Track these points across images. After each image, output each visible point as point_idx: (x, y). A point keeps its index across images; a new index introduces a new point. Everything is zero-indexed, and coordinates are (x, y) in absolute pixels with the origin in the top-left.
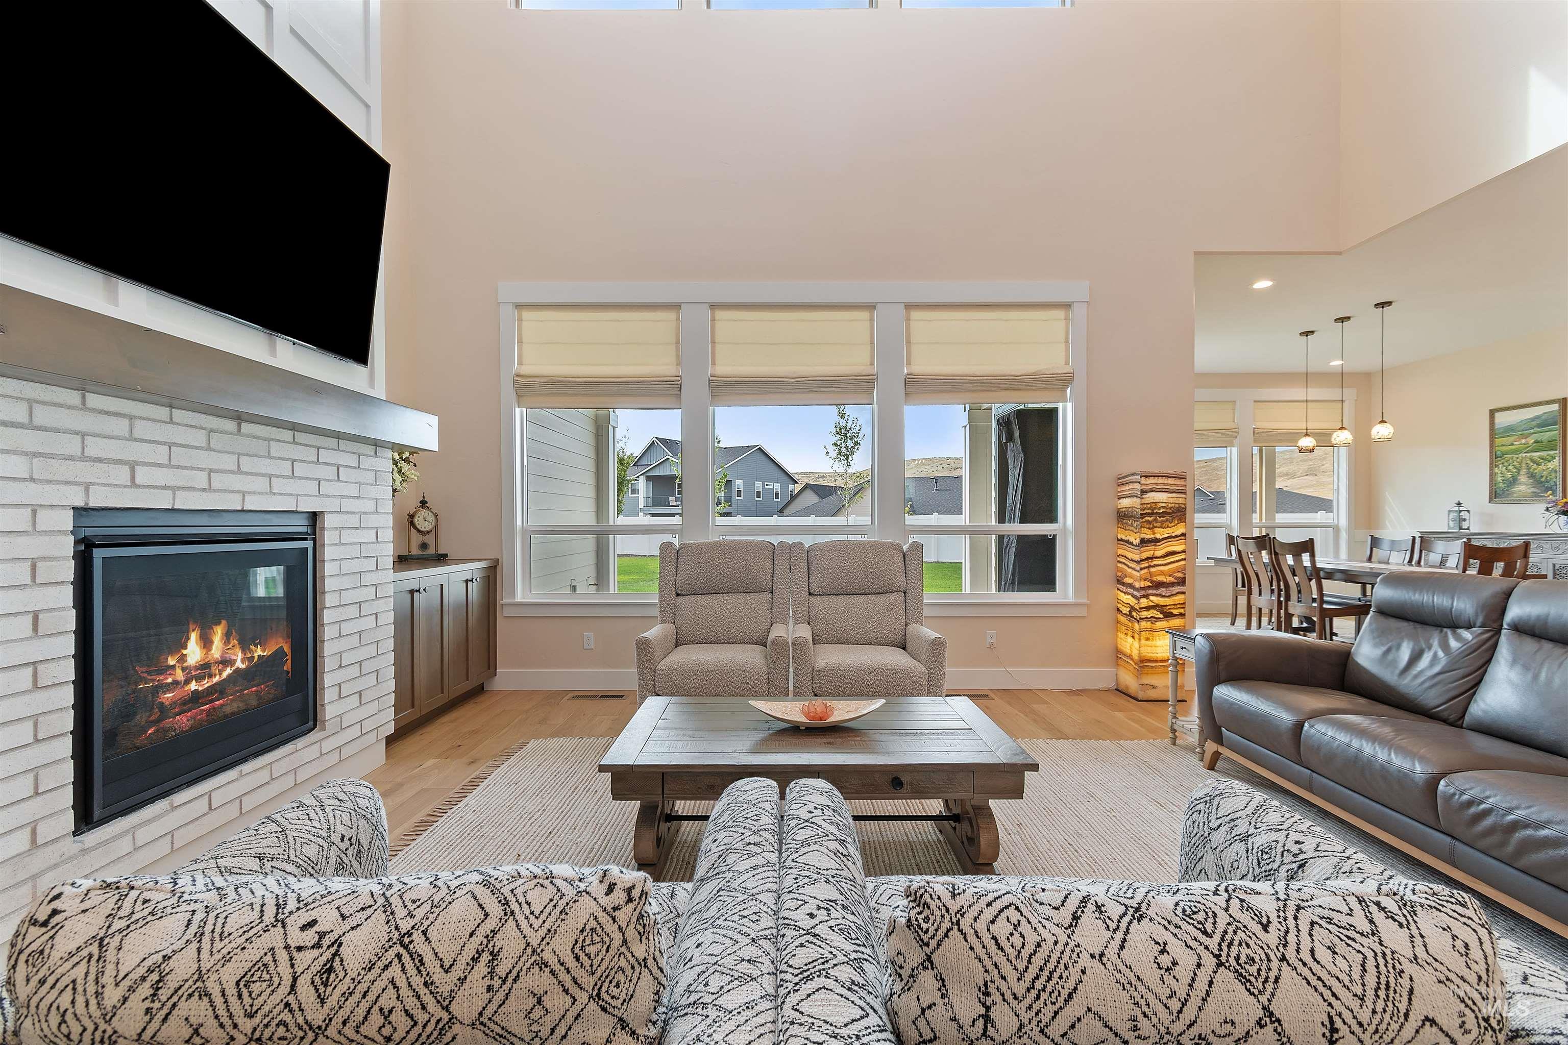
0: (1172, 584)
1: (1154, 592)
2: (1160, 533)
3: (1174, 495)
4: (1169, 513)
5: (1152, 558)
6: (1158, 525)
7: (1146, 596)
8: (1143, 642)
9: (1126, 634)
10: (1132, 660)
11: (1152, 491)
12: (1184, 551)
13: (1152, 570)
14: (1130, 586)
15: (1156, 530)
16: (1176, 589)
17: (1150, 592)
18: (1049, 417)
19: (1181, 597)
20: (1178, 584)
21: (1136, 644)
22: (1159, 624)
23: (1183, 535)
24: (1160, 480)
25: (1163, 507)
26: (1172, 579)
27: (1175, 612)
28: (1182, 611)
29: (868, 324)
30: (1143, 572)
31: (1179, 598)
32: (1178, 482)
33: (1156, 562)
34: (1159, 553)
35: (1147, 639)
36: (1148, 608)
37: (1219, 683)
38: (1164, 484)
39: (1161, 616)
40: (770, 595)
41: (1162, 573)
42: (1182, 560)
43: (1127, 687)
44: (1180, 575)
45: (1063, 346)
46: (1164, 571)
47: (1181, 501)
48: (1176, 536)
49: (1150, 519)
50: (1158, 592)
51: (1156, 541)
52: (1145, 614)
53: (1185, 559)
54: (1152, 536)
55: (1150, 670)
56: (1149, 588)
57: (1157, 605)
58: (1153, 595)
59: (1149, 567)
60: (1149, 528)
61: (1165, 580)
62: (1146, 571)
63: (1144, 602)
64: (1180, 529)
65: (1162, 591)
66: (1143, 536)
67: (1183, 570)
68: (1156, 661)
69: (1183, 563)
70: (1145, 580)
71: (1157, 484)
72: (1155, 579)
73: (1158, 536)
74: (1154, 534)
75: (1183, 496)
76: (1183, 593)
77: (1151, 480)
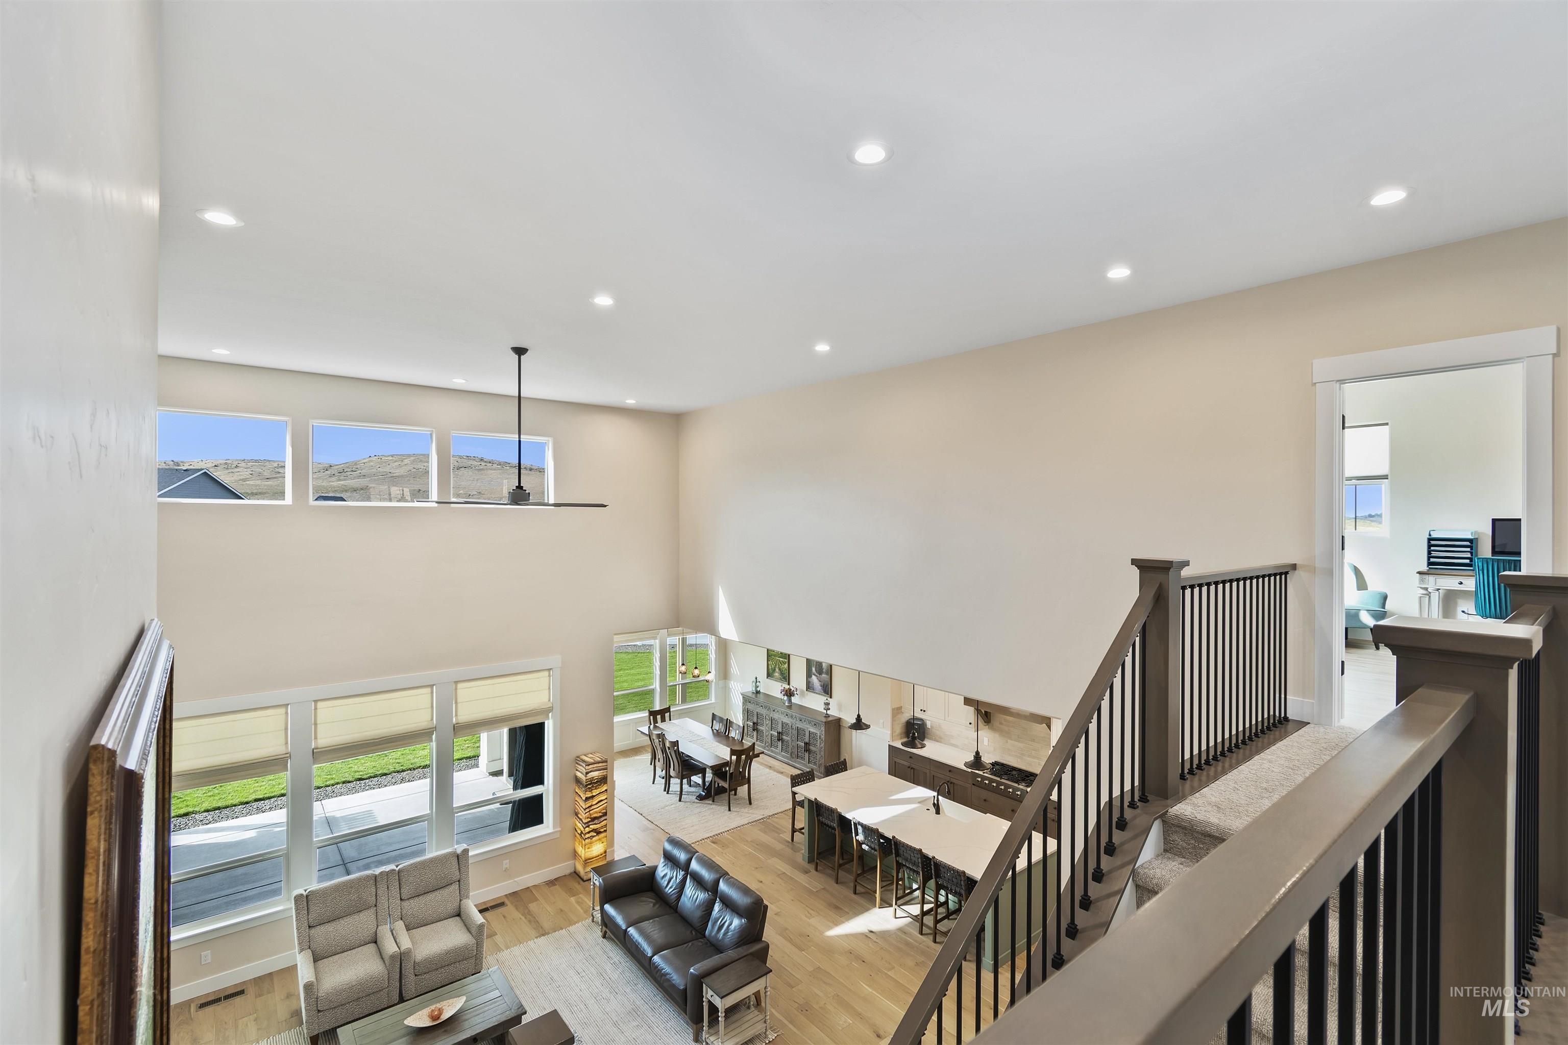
0: (601, 817)
1: (592, 823)
2: (595, 792)
3: (602, 771)
4: (599, 781)
5: (591, 806)
6: (594, 788)
7: (588, 826)
8: (587, 850)
9: (579, 844)
10: (581, 858)
11: (591, 772)
12: (606, 799)
13: (591, 812)
14: (581, 819)
15: (593, 791)
16: (603, 819)
17: (590, 823)
18: (541, 726)
19: (605, 822)
20: (603, 816)
21: (583, 851)
22: (594, 839)
23: (606, 790)
24: (595, 765)
25: (596, 779)
26: (601, 814)
27: (602, 830)
28: (605, 829)
29: (429, 695)
30: (587, 814)
31: (603, 824)
32: (604, 764)
33: (593, 808)
34: (594, 803)
35: (589, 848)
36: (589, 832)
37: (606, 904)
38: (597, 767)
39: (595, 834)
40: (375, 908)
41: (596, 812)
42: (605, 803)
43: (579, 872)
44: (605, 811)
45: (547, 691)
46: (596, 811)
47: (605, 773)
48: (603, 792)
49: (590, 786)
50: (594, 823)
51: (593, 797)
52: (587, 836)
53: (606, 803)
54: (591, 795)
55: (590, 864)
56: (589, 822)
57: (594, 829)
58: (591, 825)
59: (590, 811)
60: (590, 791)
61: (597, 816)
62: (588, 813)
63: (587, 830)
64: (604, 788)
65: (596, 821)
66: (586, 796)
67: (606, 808)
68: (593, 858)
69: (606, 804)
70: (588, 818)
71: (593, 768)
72: (592, 816)
73: (594, 794)
74: (592, 793)
75: (606, 771)
76: (606, 819)
77: (591, 766)
